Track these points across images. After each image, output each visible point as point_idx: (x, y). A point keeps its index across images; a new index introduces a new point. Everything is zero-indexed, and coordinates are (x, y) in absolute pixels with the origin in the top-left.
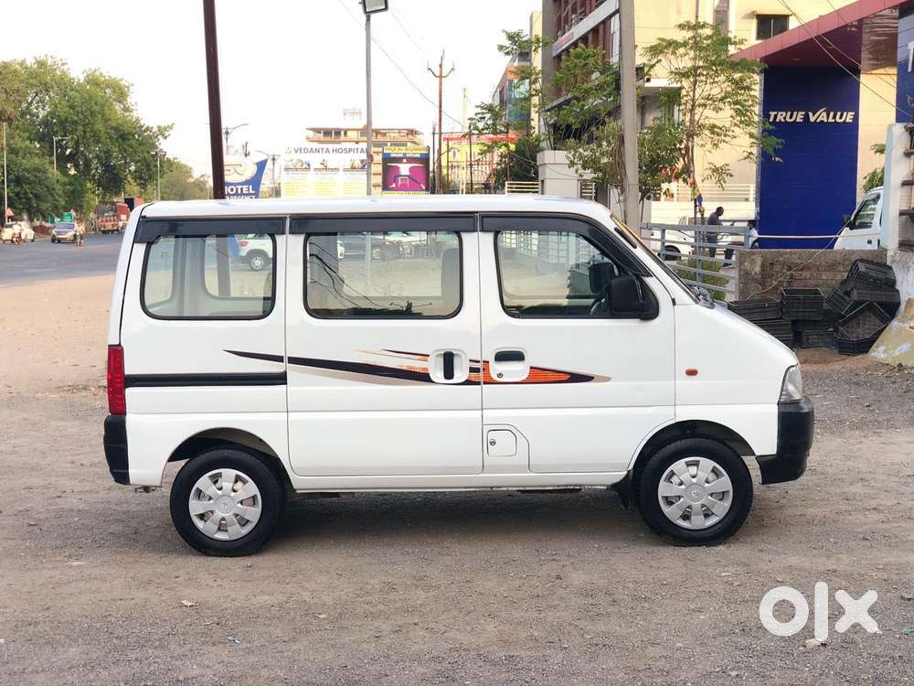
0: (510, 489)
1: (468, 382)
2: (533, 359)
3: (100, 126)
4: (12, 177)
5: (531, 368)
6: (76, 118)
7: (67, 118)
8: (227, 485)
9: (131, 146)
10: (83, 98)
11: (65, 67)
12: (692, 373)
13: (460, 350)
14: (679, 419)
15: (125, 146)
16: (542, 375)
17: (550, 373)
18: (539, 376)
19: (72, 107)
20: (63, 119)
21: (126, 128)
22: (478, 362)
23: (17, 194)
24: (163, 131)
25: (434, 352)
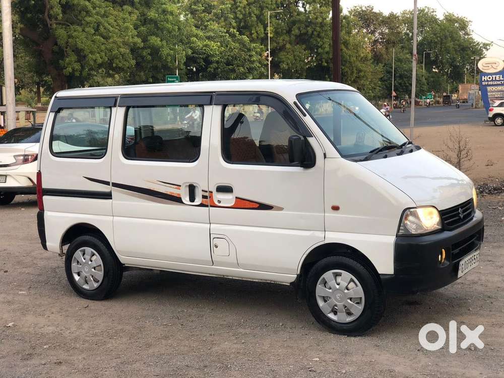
0: (234, 278)
1: (202, 205)
2: (239, 192)
3: (450, 44)
4: (398, 75)
5: (236, 198)
6: (436, 40)
7: (431, 41)
8: (87, 257)
9: (468, 55)
10: (441, 29)
11: (434, 13)
12: (336, 208)
13: (197, 183)
14: (327, 242)
15: (464, 55)
16: (242, 203)
17: (248, 202)
18: (242, 204)
19: (435, 34)
20: (430, 41)
21: (466, 44)
22: (207, 192)
23: (400, 84)
24: (486, 46)
25: (183, 184)
